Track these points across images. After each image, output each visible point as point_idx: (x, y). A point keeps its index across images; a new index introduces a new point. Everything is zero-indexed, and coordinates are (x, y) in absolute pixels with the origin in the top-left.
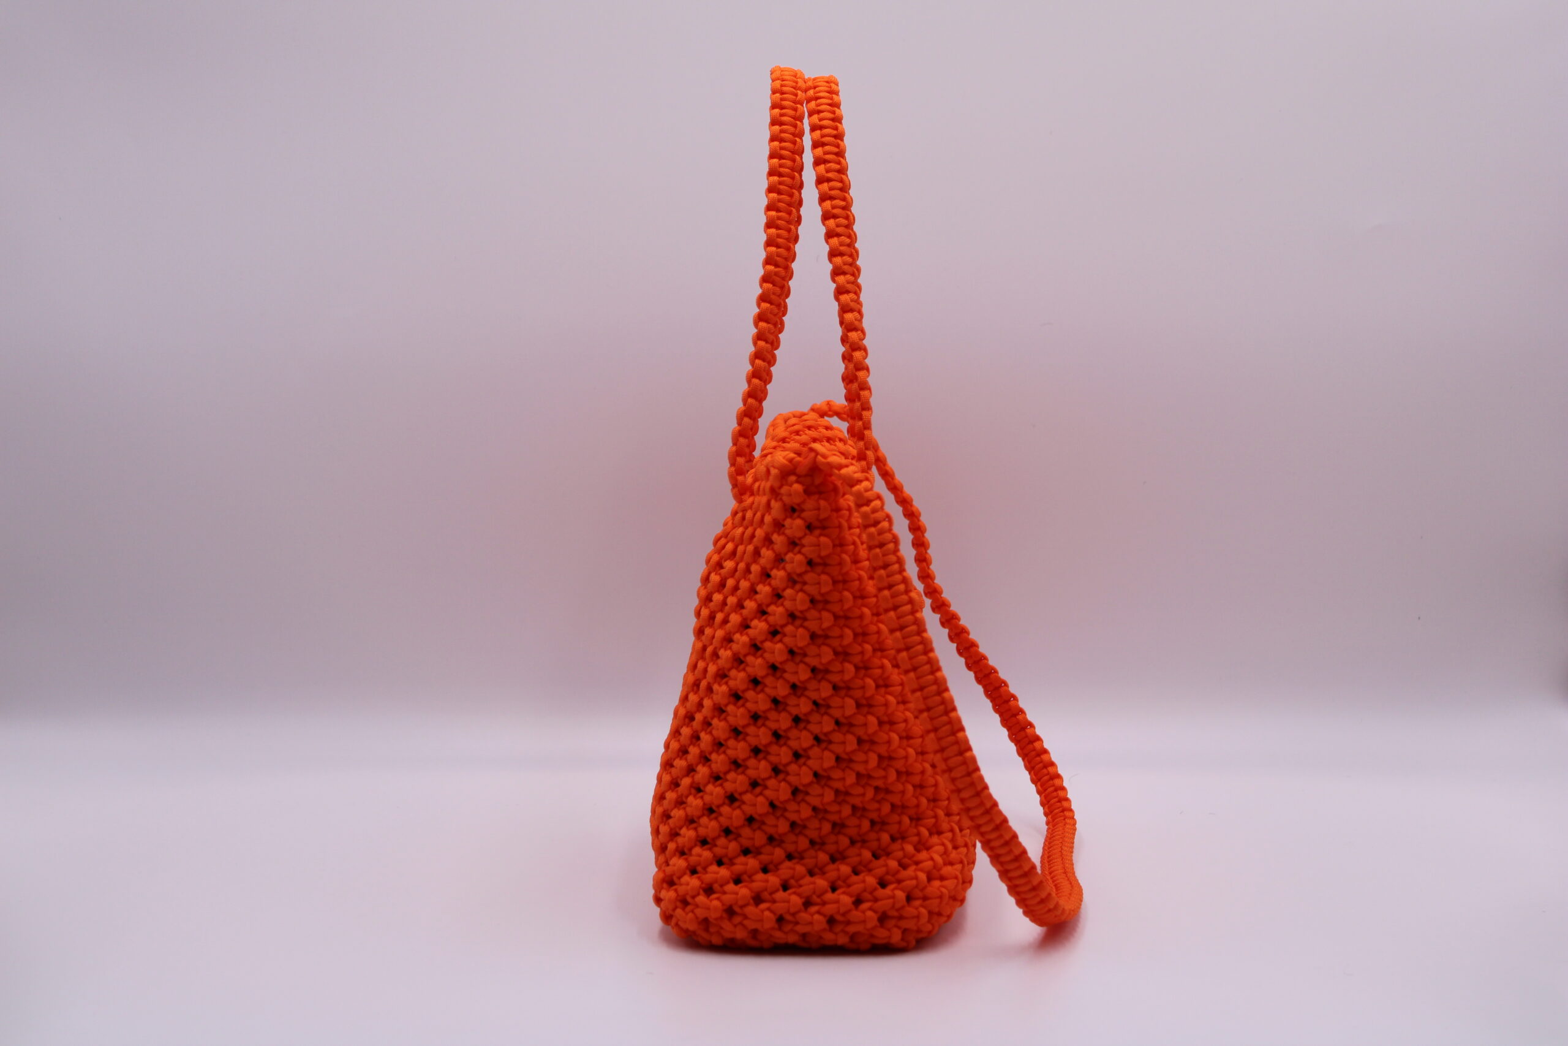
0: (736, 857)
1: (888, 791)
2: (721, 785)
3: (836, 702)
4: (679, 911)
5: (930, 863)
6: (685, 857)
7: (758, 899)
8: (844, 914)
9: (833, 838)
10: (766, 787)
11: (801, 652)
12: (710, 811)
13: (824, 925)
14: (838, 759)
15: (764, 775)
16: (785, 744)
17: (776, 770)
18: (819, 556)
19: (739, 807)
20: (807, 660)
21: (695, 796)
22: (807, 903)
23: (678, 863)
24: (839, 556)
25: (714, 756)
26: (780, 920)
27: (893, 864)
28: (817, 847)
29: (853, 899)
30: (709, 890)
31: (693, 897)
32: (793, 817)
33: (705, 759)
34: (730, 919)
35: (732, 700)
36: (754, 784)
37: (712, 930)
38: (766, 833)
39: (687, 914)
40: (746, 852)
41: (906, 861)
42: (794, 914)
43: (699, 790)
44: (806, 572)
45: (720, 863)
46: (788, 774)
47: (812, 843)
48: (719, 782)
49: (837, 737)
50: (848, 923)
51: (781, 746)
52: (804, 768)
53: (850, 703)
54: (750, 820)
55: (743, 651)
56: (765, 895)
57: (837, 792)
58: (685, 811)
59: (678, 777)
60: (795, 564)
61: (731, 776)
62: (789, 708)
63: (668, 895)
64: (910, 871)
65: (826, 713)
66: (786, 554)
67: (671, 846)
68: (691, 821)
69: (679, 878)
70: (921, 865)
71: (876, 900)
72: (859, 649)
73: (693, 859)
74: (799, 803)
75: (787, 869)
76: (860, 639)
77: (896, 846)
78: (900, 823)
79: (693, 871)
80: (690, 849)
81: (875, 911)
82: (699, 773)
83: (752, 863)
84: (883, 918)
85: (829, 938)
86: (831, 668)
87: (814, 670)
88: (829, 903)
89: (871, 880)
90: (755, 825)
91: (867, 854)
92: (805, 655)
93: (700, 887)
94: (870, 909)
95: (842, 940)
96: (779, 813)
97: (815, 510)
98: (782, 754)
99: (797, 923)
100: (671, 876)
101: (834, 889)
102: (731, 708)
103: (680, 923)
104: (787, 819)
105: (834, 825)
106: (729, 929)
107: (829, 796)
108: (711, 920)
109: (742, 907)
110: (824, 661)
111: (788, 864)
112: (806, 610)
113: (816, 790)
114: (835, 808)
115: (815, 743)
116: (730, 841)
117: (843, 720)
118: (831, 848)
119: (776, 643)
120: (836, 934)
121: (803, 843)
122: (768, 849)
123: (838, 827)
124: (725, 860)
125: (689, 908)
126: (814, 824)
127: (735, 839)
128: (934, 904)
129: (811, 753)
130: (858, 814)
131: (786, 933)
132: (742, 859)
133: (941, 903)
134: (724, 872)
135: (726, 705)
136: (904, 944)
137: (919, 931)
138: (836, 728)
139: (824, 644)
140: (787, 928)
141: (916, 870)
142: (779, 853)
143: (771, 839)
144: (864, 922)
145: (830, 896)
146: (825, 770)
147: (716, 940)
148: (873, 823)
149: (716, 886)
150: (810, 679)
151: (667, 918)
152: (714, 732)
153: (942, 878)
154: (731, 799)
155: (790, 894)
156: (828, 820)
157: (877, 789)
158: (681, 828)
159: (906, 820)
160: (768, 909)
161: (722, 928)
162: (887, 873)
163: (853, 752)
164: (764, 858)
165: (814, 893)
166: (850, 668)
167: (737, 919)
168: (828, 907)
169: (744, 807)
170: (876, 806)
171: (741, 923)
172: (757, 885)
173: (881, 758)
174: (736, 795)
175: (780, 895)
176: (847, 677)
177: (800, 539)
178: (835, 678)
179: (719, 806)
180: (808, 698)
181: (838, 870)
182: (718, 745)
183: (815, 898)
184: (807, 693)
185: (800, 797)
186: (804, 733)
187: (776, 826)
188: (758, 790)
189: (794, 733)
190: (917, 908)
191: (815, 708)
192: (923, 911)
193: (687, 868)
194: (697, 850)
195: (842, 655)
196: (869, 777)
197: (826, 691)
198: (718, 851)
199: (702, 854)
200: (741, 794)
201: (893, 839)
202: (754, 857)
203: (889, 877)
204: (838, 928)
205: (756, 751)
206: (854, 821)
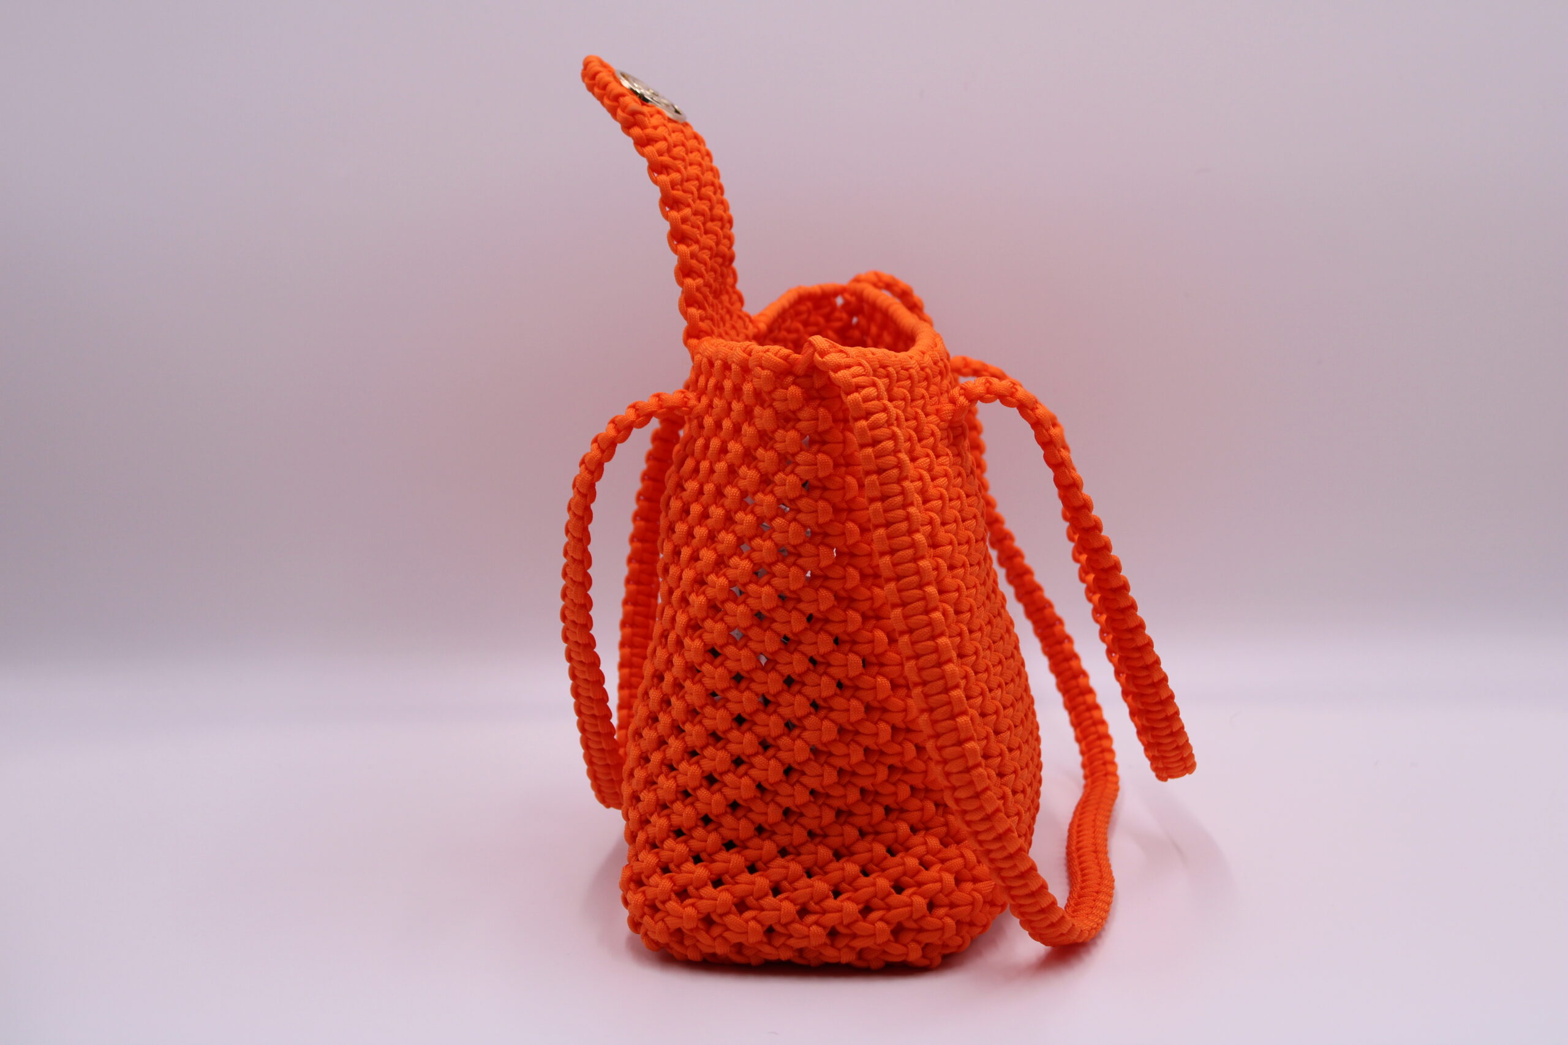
0: (716, 852)
1: (906, 771)
2: (697, 763)
3: (837, 658)
4: (647, 919)
5: (959, 861)
6: (656, 850)
7: (741, 906)
8: (848, 926)
9: (837, 829)
10: (752, 766)
11: (794, 596)
12: (685, 794)
13: (824, 939)
14: (841, 730)
15: (749, 751)
16: (775, 712)
17: (765, 745)
18: (817, 478)
19: (720, 790)
20: (801, 606)
21: (666, 776)
22: (803, 911)
23: (649, 859)
24: (843, 478)
25: (688, 727)
26: (770, 931)
27: (912, 862)
28: (818, 840)
29: (861, 906)
30: (682, 894)
31: (664, 902)
32: (786, 802)
33: (677, 729)
34: (708, 932)
35: (708, 657)
36: (738, 761)
37: (687, 943)
38: (753, 822)
39: (656, 923)
40: (729, 845)
41: (929, 858)
42: (786, 925)
43: (672, 768)
44: (800, 497)
45: (697, 860)
46: (779, 749)
47: (811, 834)
48: (695, 759)
49: (839, 703)
50: (854, 936)
51: (770, 715)
52: (799, 742)
53: (854, 660)
54: (734, 806)
55: (721, 597)
56: (751, 901)
57: (841, 772)
58: (656, 794)
59: (648, 751)
60: (787, 487)
61: (709, 751)
62: (779, 667)
63: (636, 898)
64: (934, 872)
65: (825, 673)
66: (775, 474)
67: (641, 837)
68: (662, 806)
69: (648, 877)
70: (948, 864)
71: (889, 908)
72: (867, 593)
73: (665, 855)
74: (793, 786)
75: (779, 868)
76: (869, 582)
77: (918, 839)
78: (922, 809)
79: (665, 870)
80: (662, 842)
81: (887, 923)
82: (671, 747)
83: (735, 859)
84: (898, 931)
85: (830, 955)
86: (831, 617)
87: (810, 618)
88: (830, 912)
89: (883, 883)
90: (740, 813)
91: (880, 849)
92: (799, 600)
93: (672, 890)
94: (881, 919)
95: (847, 957)
96: (768, 798)
97: (814, 420)
98: (771, 725)
99: (790, 936)
100: (640, 873)
101: (837, 894)
102: (707, 668)
103: (648, 933)
104: (779, 805)
105: (839, 813)
106: (707, 943)
107: (830, 776)
108: (684, 930)
109: (721, 916)
110: (823, 608)
111: (780, 861)
112: (801, 545)
113: (813, 768)
114: (838, 791)
115: (812, 710)
116: (709, 832)
117: (846, 682)
118: (835, 841)
119: (763, 586)
120: (839, 950)
121: (799, 834)
122: (756, 842)
123: (843, 815)
124: (704, 856)
125: (659, 916)
126: (812, 811)
127: (716, 830)
128: (963, 912)
129: (807, 723)
130: (870, 800)
131: (777, 948)
132: (724, 855)
133: (973, 910)
134: (700, 872)
135: (701, 664)
136: (926, 962)
137: (945, 946)
138: (838, 691)
139: (822, 586)
140: (778, 941)
141: (941, 870)
142: (769, 847)
143: (760, 830)
144: (874, 935)
145: (831, 903)
146: (825, 745)
147: (692, 955)
148: (888, 810)
149: (691, 889)
150: (806, 629)
151: (635, 925)
152: (687, 697)
153: (975, 880)
154: (710, 780)
155: (781, 901)
156: (830, 807)
157: (891, 768)
158: (651, 815)
159: (930, 806)
160: (754, 918)
161: (698, 941)
162: (905, 874)
163: (859, 722)
164: (751, 853)
165: (812, 898)
166: (855, 617)
167: (716, 931)
168: (829, 916)
169: (726, 790)
170: (892, 789)
171: (720, 936)
172: (740, 889)
173: (895, 729)
174: (716, 776)
175: (770, 900)
176: (851, 628)
177: (794, 455)
178: (836, 629)
179: (695, 789)
180: (803, 654)
181: (843, 869)
182: (693, 713)
183: (812, 905)
184: (802, 648)
185: (794, 777)
186: (798, 698)
187: (766, 814)
188: (742, 769)
189: (786, 698)
190: (941, 919)
191: (811, 666)
192: (948, 920)
193: (657, 865)
194: (669, 843)
195: (846, 600)
196: (882, 753)
197: (825, 644)
198: (695, 844)
199: (675, 848)
200: (722, 774)
201: (914, 830)
202: (739, 853)
203: (906, 879)
204: (841, 943)
205: (739, 720)
206: (863, 809)
